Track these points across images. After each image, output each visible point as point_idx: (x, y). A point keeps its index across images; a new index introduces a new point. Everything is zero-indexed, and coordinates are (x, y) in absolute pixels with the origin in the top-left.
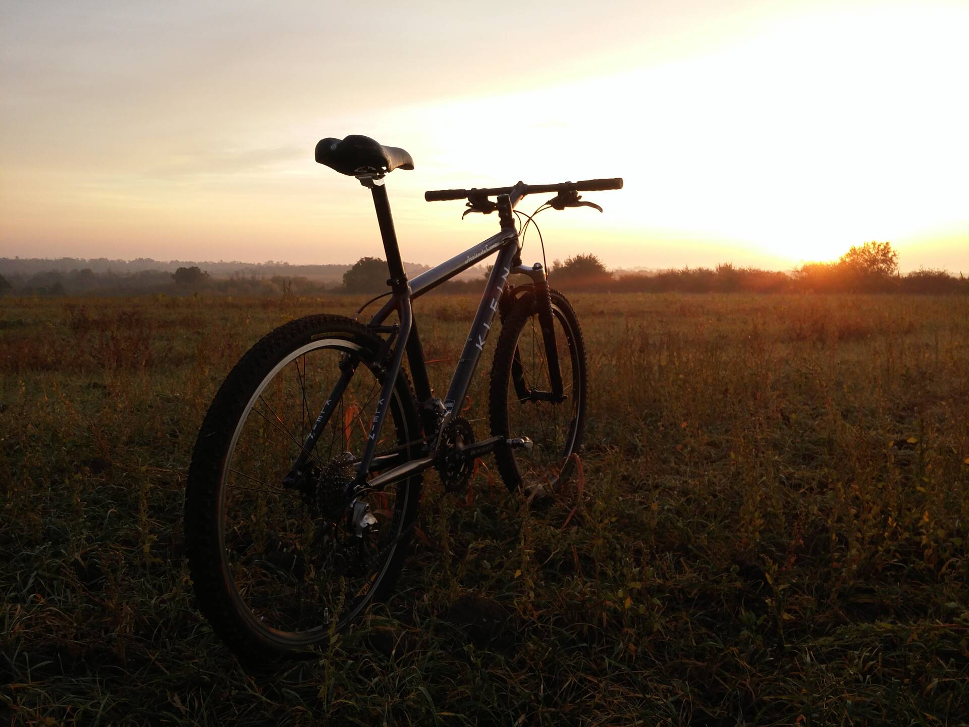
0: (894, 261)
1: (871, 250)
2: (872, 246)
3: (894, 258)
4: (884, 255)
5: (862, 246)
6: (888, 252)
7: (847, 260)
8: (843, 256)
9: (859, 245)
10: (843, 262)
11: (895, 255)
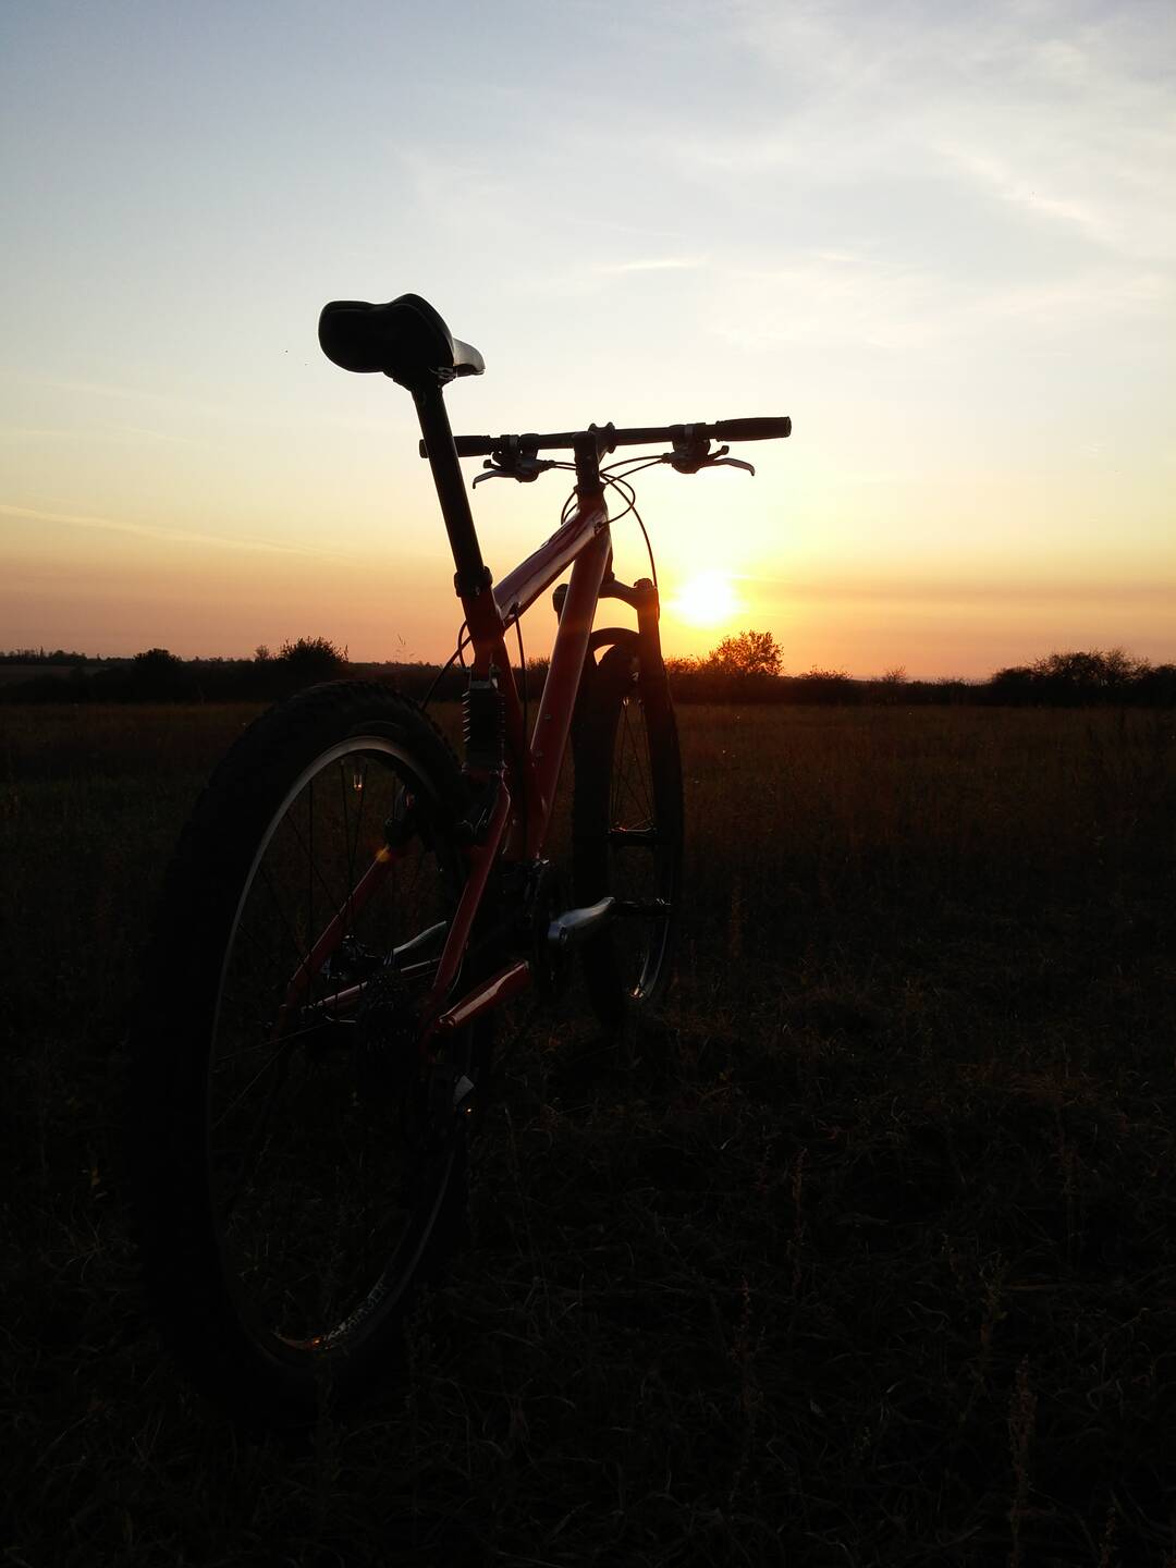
0: (778, 658)
1: (749, 643)
2: (750, 638)
3: (777, 656)
4: (766, 650)
5: (738, 637)
6: (768, 648)
7: (721, 658)
8: (716, 650)
9: (735, 635)
10: (715, 660)
11: (778, 651)
